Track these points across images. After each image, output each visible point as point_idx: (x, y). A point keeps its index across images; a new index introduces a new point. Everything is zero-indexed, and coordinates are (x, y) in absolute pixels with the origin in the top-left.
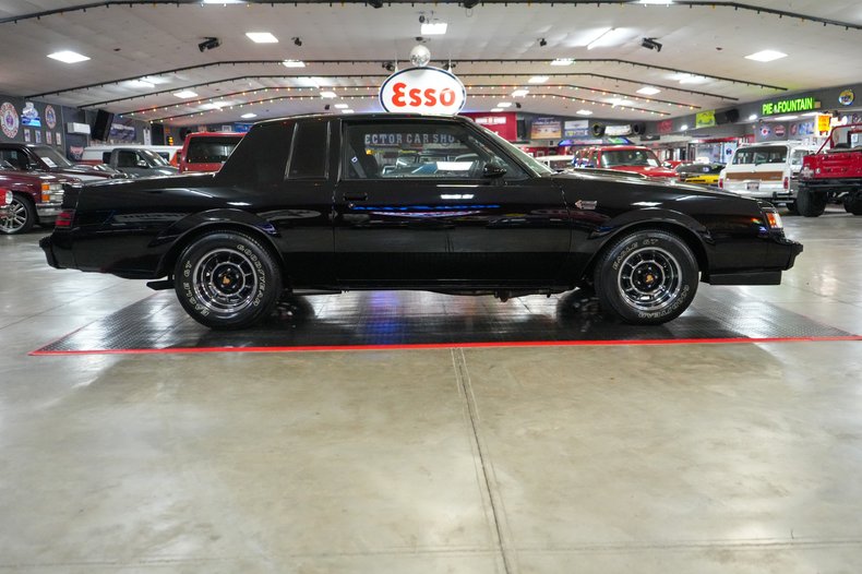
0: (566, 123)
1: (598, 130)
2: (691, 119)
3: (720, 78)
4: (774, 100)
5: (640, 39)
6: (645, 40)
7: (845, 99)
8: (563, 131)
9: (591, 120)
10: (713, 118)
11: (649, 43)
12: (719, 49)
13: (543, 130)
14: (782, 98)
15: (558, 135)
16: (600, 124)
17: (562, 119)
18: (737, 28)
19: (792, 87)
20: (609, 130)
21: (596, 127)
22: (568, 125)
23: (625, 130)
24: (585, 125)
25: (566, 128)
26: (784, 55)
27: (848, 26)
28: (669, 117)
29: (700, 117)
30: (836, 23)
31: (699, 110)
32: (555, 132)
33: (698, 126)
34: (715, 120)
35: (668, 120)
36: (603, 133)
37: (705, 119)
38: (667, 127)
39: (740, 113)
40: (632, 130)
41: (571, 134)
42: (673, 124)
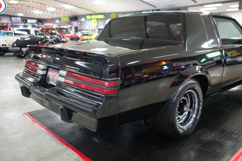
1: (25, 21)
2: (60, 19)
3: (79, 7)
4: (91, 15)
7: (113, 16)
8: (11, 20)
9: (22, 17)
10: (68, 19)
13: (3, 20)
14: (93, 14)
15: (10, 22)
16: (25, 19)
17: (11, 17)
19: (97, 12)
20: (29, 21)
21: (24, 20)
22: (13, 19)
23: (35, 21)
24: (19, 19)
29: (62, 19)
31: (63, 16)
32: (8, 21)
33: (62, 21)
34: (69, 20)
35: (50, 19)
36: (26, 22)
37: (65, 19)
38: (50, 21)
39: (78, 18)
40: (37, 21)
41: (14, 22)
42: (52, 20)
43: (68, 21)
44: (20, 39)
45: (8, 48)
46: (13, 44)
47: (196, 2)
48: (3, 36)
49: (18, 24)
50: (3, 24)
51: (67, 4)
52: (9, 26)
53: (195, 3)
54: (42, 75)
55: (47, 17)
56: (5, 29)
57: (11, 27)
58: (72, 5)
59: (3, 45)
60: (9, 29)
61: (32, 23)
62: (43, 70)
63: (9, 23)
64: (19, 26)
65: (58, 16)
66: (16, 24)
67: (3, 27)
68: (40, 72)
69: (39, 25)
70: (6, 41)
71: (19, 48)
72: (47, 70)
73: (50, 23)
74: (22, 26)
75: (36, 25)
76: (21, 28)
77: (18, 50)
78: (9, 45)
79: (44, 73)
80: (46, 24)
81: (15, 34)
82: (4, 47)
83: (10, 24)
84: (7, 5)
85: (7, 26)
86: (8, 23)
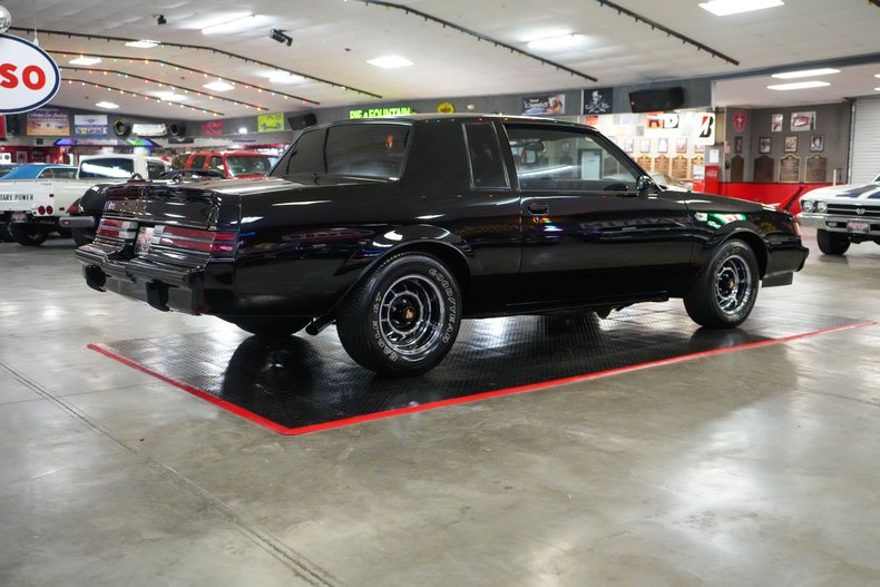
0: (77, 117)
1: (122, 128)
2: (251, 122)
3: (320, 80)
4: (364, 108)
5: (269, 30)
6: (275, 31)
8: (72, 126)
9: (111, 115)
10: (282, 121)
11: (279, 36)
12: (348, 50)
13: (43, 125)
14: (377, 106)
15: (66, 132)
16: (124, 121)
17: (71, 112)
18: (387, 31)
19: (388, 95)
20: (138, 129)
21: (119, 125)
22: (79, 120)
23: (159, 129)
24: (103, 120)
25: (77, 123)
26: (412, 64)
27: (496, 43)
28: (221, 117)
29: (262, 120)
30: (488, 39)
31: (264, 111)
32: (60, 127)
33: (261, 130)
34: (285, 124)
35: (217, 121)
36: (128, 132)
37: (271, 122)
38: (216, 129)
39: (318, 119)
40: (168, 130)
41: (84, 132)
42: (224, 126)
43: (282, 129)
44: (96, 189)
45: (56, 218)
46: (76, 204)
47: (736, 63)
48: (44, 181)
49: (96, 142)
50: (40, 140)
51: (277, 68)
52: (62, 149)
53: (733, 65)
54: (128, 241)
55: (203, 115)
56: (48, 157)
57: (70, 151)
58: (292, 72)
59: (41, 209)
60: (61, 158)
61: (148, 138)
62: (129, 230)
63: (66, 137)
64: (100, 147)
65: (246, 111)
66: (89, 141)
67: (40, 153)
68: (125, 235)
69: (174, 146)
70: (51, 196)
71: (91, 219)
72: (137, 231)
73: (215, 137)
74: (111, 149)
75: (165, 144)
76: (107, 153)
77: (87, 225)
78: (62, 209)
79: (132, 236)
80: (199, 142)
81: (84, 175)
82: (46, 214)
83: (68, 141)
84: (60, 70)
85: (57, 147)
86: (60, 138)
